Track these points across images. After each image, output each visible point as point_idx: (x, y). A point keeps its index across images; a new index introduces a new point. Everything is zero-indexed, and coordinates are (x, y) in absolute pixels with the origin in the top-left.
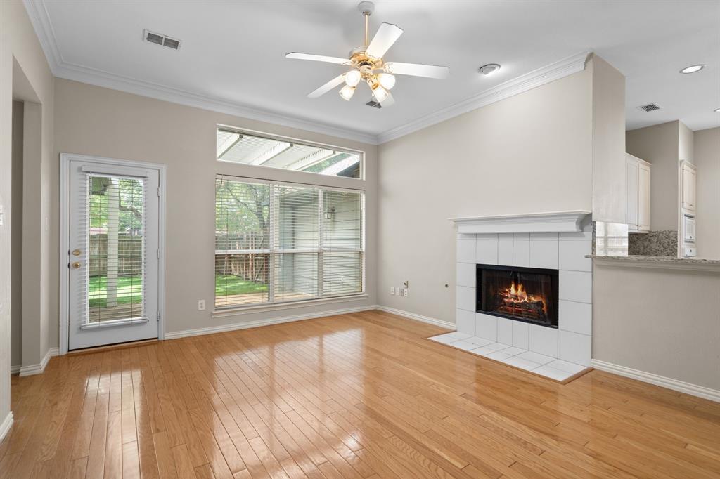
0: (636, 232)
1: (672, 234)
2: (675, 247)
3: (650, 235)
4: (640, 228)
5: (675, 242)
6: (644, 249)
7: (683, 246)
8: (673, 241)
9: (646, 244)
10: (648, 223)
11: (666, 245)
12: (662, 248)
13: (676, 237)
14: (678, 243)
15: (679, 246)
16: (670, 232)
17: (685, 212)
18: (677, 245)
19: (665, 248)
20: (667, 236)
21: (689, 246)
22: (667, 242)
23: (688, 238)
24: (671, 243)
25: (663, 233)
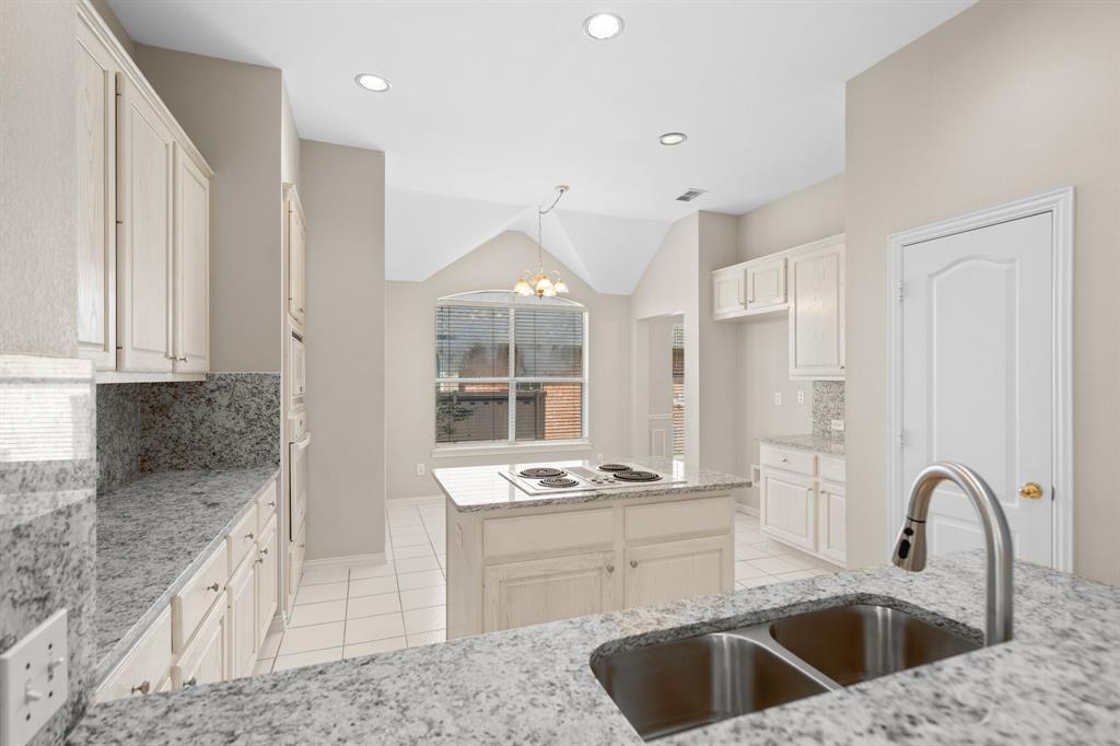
0: (169, 378)
1: (267, 382)
2: (275, 420)
3: (211, 386)
4: (181, 366)
5: (273, 404)
6: (194, 429)
7: (290, 417)
8: (269, 404)
9: (198, 415)
10: (205, 351)
11: (251, 415)
12: (243, 424)
13: (277, 392)
14: (282, 408)
15: (282, 416)
16: (262, 377)
17: (293, 326)
18: (278, 414)
19: (250, 423)
20: (254, 390)
21: (298, 411)
22: (254, 406)
23: (297, 392)
24: (264, 408)
25: (245, 381)
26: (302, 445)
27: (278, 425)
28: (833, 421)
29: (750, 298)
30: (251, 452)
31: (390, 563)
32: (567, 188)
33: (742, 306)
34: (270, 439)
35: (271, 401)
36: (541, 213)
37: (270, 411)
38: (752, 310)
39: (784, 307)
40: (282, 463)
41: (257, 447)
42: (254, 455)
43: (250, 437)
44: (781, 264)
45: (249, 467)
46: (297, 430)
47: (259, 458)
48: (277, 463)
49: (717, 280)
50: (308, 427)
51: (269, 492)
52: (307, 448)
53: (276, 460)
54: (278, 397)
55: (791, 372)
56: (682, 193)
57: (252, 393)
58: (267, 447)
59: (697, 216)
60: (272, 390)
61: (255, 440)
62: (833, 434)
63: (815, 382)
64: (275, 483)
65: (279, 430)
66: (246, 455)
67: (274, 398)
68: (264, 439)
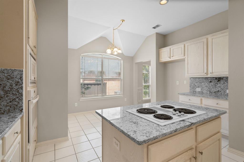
1: (16, 73)
2: (20, 91)
5: (19, 83)
7: (28, 89)
8: (17, 83)
11: (7, 88)
12: (2, 93)
13: (21, 78)
14: (24, 85)
15: (24, 89)
16: (13, 71)
17: (30, 51)
18: (22, 88)
19: (6, 92)
20: (8, 77)
21: (34, 87)
22: (8, 84)
23: (33, 79)
24: (14, 85)
25: (3, 72)
26: (35, 101)
27: (22, 93)
28: (197, 89)
29: (172, 55)
30: (7, 106)
31: (70, 140)
32: (124, 20)
33: (169, 58)
34: (17, 100)
35: (18, 82)
36: (114, 29)
37: (17, 87)
38: (172, 59)
39: (184, 57)
40: (24, 110)
41: (10, 104)
42: (8, 108)
43: (6, 99)
44: (183, 46)
45: (5, 113)
46: (32, 95)
47: (11, 109)
48: (22, 110)
49: (160, 51)
50: (38, 93)
51: (17, 125)
52: (37, 102)
53: (20, 109)
54: (22, 80)
55: (186, 75)
56: (154, 26)
57: (7, 78)
58: (16, 103)
59: (155, 34)
60: (19, 77)
61: (9, 100)
62: (197, 92)
63: (191, 78)
64: (20, 120)
65: (22, 95)
66: (4, 108)
67: (20, 80)
68: (15, 99)
